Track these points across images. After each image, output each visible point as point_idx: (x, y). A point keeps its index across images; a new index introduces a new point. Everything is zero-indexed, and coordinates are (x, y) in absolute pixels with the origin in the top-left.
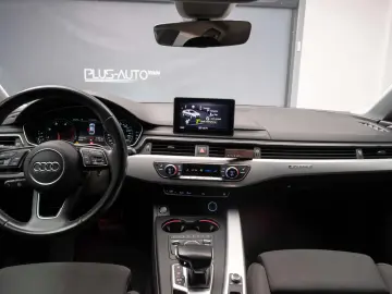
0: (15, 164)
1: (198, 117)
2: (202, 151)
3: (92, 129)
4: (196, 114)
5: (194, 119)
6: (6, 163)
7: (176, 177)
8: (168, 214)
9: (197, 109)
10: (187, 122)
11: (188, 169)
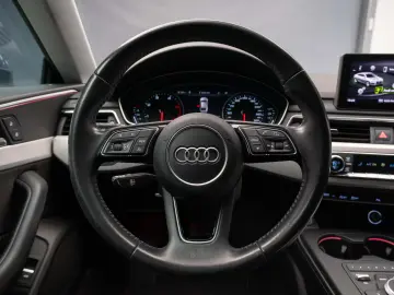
0: (139, 150)
1: (379, 84)
2: (383, 135)
3: (203, 105)
4: (376, 79)
5: (372, 88)
6: (127, 147)
7: (342, 175)
9: (378, 72)
10: (361, 91)
11: (361, 162)
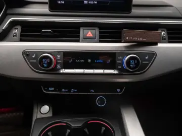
2: (90, 34)
7: (55, 71)
8: (50, 115)
